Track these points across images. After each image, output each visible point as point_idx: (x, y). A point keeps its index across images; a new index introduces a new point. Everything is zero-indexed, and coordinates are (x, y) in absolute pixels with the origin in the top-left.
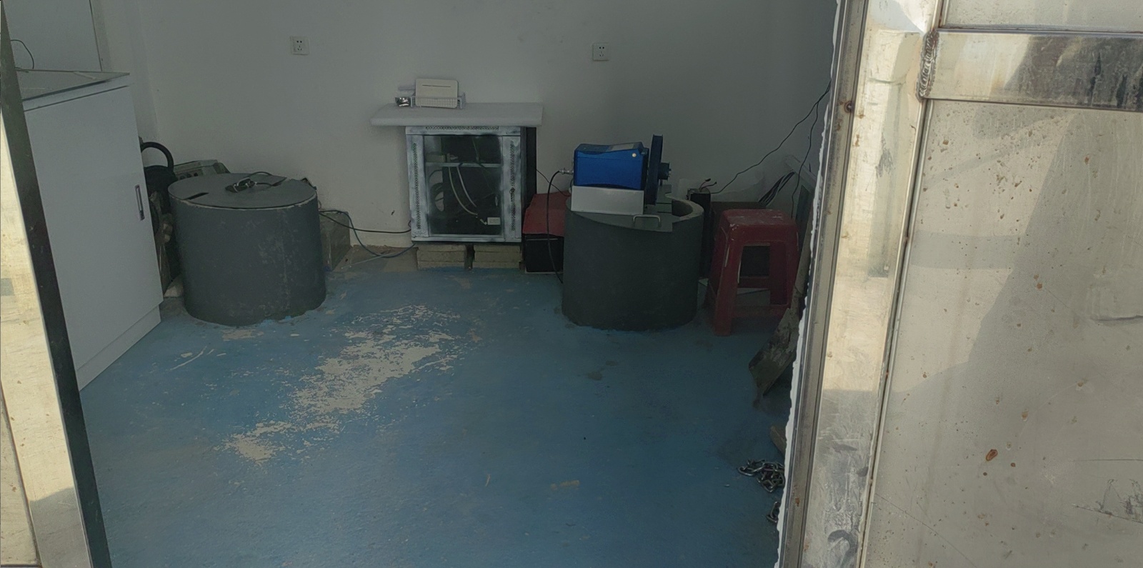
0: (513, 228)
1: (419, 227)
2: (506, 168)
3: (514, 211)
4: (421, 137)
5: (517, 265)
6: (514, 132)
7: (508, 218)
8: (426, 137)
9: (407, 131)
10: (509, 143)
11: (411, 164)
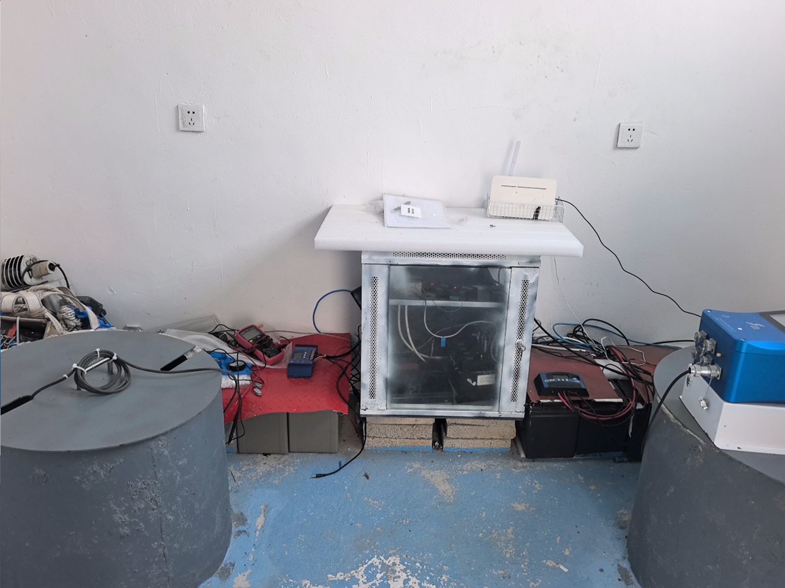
0: (514, 398)
1: (372, 395)
2: (512, 314)
3: (517, 375)
4: (386, 268)
5: (508, 444)
6: (531, 262)
7: (506, 384)
8: (391, 267)
9: (364, 258)
10: (522, 278)
11: (368, 307)
